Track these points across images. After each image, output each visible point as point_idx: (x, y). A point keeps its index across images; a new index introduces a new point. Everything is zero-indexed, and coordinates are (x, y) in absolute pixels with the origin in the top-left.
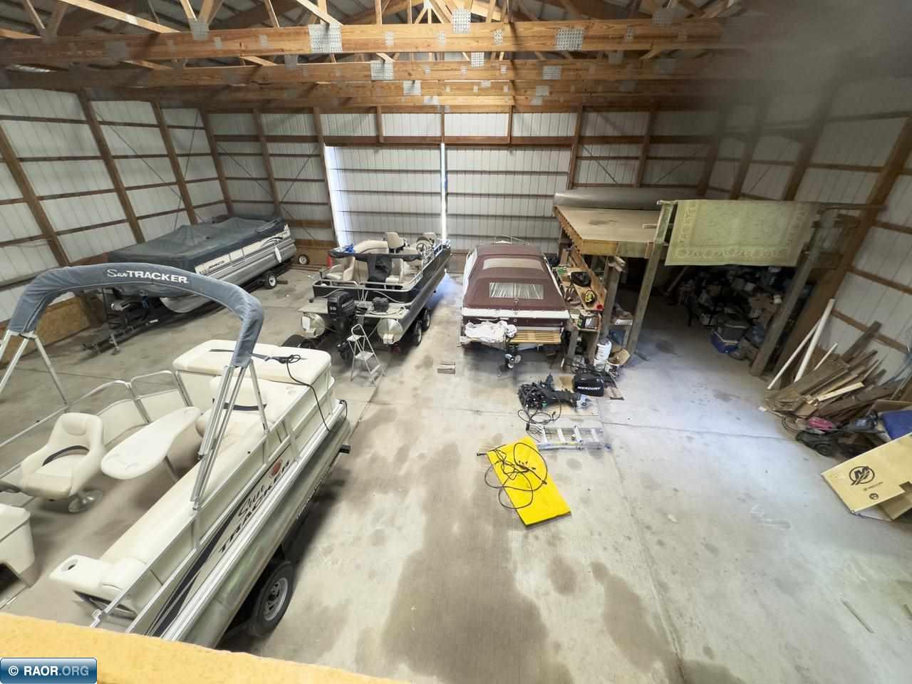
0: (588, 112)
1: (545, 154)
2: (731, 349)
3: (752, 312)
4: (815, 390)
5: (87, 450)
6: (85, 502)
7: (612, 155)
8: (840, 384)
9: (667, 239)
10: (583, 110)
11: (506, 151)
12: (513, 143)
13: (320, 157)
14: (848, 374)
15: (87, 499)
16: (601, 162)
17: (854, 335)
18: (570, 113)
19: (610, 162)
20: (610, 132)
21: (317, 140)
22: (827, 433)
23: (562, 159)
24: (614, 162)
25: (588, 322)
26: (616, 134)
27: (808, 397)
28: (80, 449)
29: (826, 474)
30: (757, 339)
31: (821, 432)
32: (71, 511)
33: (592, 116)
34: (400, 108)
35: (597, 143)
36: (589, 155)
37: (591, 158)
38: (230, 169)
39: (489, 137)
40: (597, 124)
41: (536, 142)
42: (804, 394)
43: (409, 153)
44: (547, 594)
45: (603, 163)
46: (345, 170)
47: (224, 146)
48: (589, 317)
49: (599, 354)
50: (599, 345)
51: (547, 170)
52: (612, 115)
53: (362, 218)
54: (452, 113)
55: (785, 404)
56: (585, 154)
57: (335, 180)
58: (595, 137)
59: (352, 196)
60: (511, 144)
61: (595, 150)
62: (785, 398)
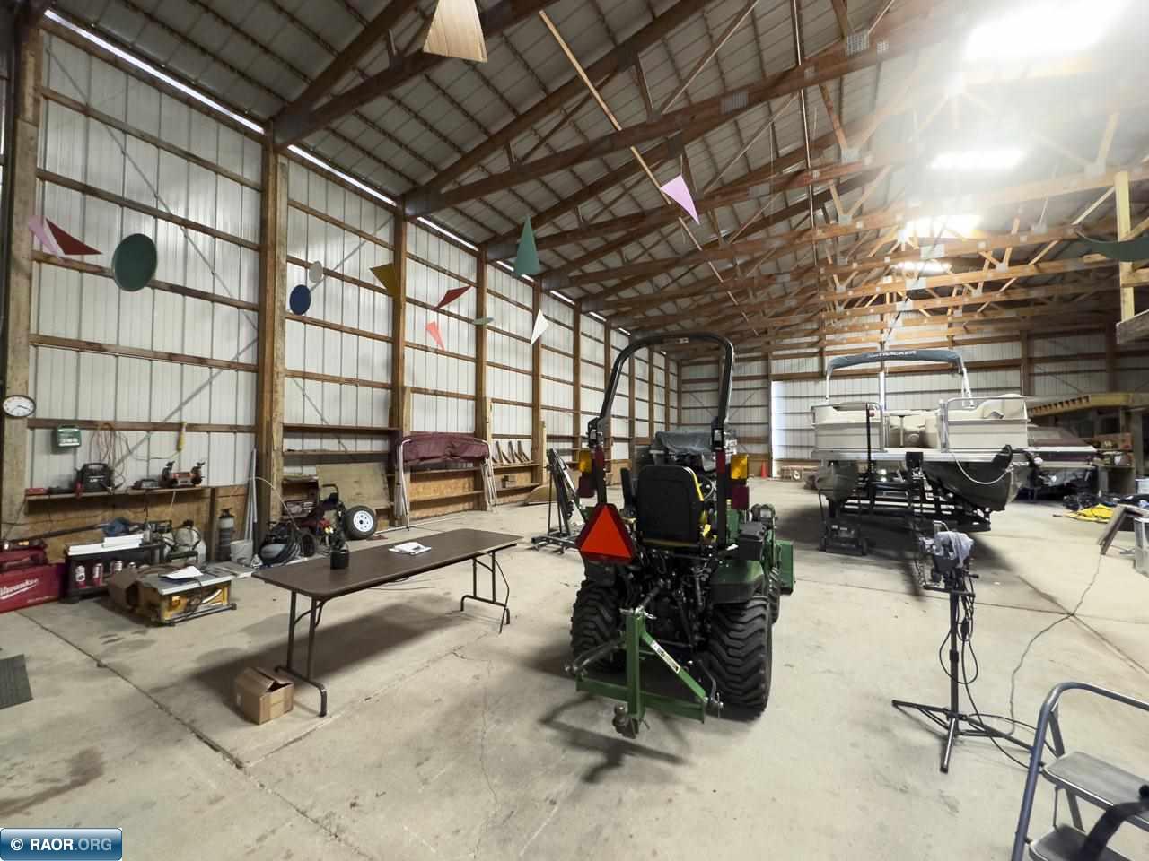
0: (1034, 339)
1: (990, 375)
7: (1068, 370)
10: (1027, 337)
11: (947, 375)
13: (767, 390)
16: (1058, 376)
18: (1014, 342)
19: (1069, 376)
20: (1061, 352)
21: (767, 377)
23: (1011, 377)
24: (1073, 375)
26: (1068, 353)
33: (1038, 342)
35: (1049, 361)
36: (1042, 372)
37: (1045, 374)
38: (688, 401)
40: (1042, 347)
43: (849, 382)
45: (1061, 376)
46: (786, 397)
47: (688, 387)
52: (1060, 340)
53: (797, 434)
56: (1037, 371)
57: (776, 405)
58: (1045, 357)
59: (790, 417)
61: (1049, 368)
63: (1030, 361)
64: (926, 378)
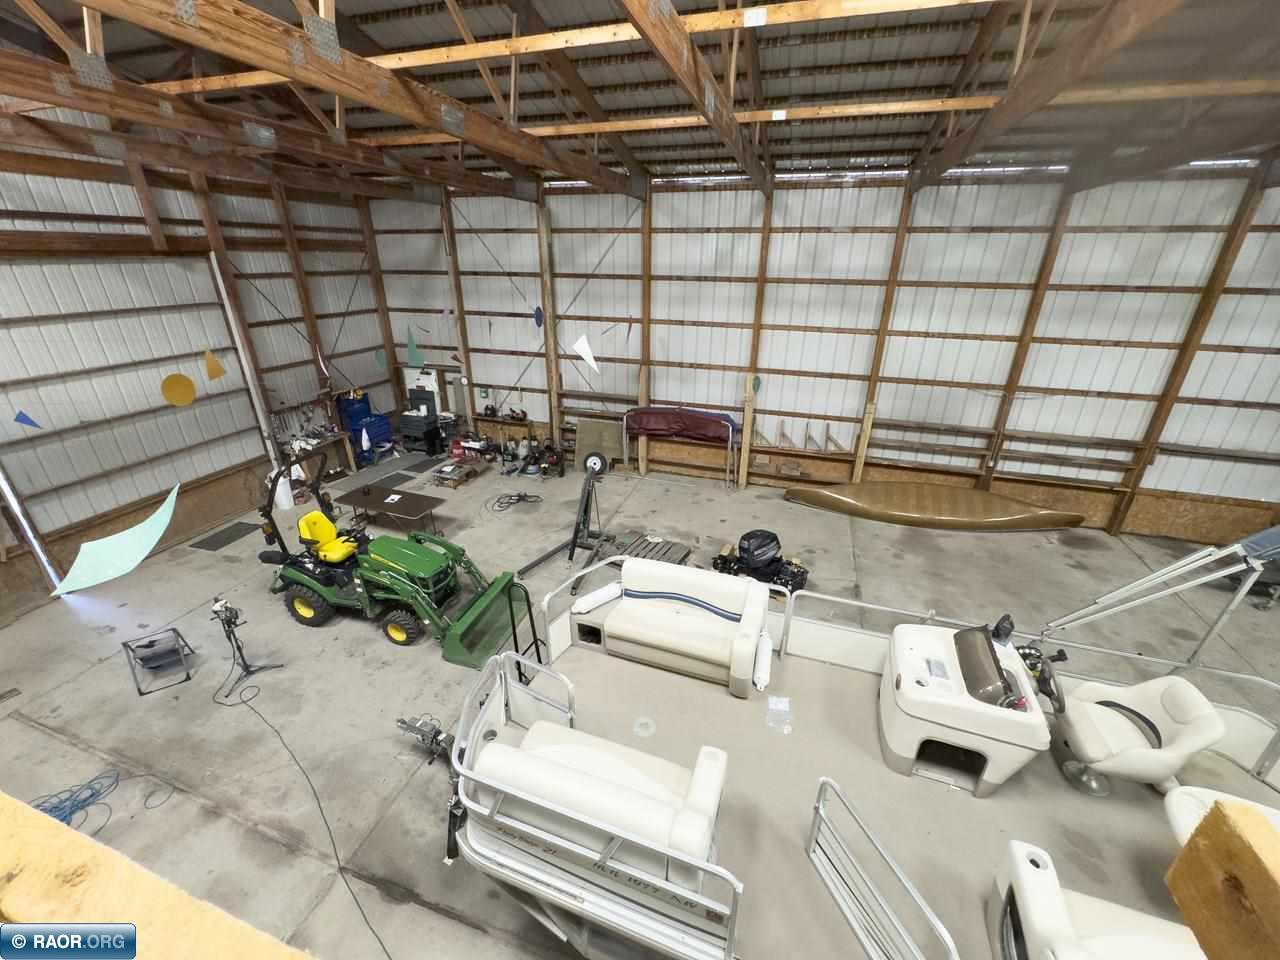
5: (1159, 745)
6: (1085, 778)
15: (1090, 780)
28: (1153, 734)
32: (1064, 768)
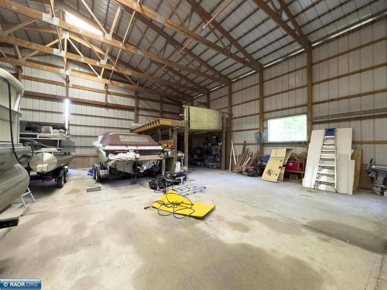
0: (139, 99)
1: (123, 112)
2: (212, 166)
3: (213, 153)
4: (242, 163)
7: (150, 115)
8: (246, 159)
9: (189, 119)
10: (137, 97)
11: (104, 109)
12: (108, 105)
14: (246, 157)
16: (147, 117)
17: (241, 147)
18: (132, 98)
20: (148, 107)
22: (254, 169)
23: (131, 115)
24: (151, 117)
25: (169, 153)
26: (150, 108)
27: (242, 166)
29: (262, 179)
30: (218, 160)
31: (252, 170)
33: (141, 101)
34: (37, 79)
35: (145, 110)
36: (142, 114)
37: (143, 115)
39: (95, 101)
40: (142, 104)
41: (119, 107)
42: (240, 165)
44: (242, 236)
45: (148, 117)
48: (170, 151)
49: (176, 167)
50: (176, 163)
51: (125, 118)
52: (148, 102)
54: (74, 88)
55: (238, 170)
56: (140, 113)
58: (142, 108)
60: (107, 106)
61: (144, 113)
62: (237, 168)
63: (138, 109)
64: (94, 108)
